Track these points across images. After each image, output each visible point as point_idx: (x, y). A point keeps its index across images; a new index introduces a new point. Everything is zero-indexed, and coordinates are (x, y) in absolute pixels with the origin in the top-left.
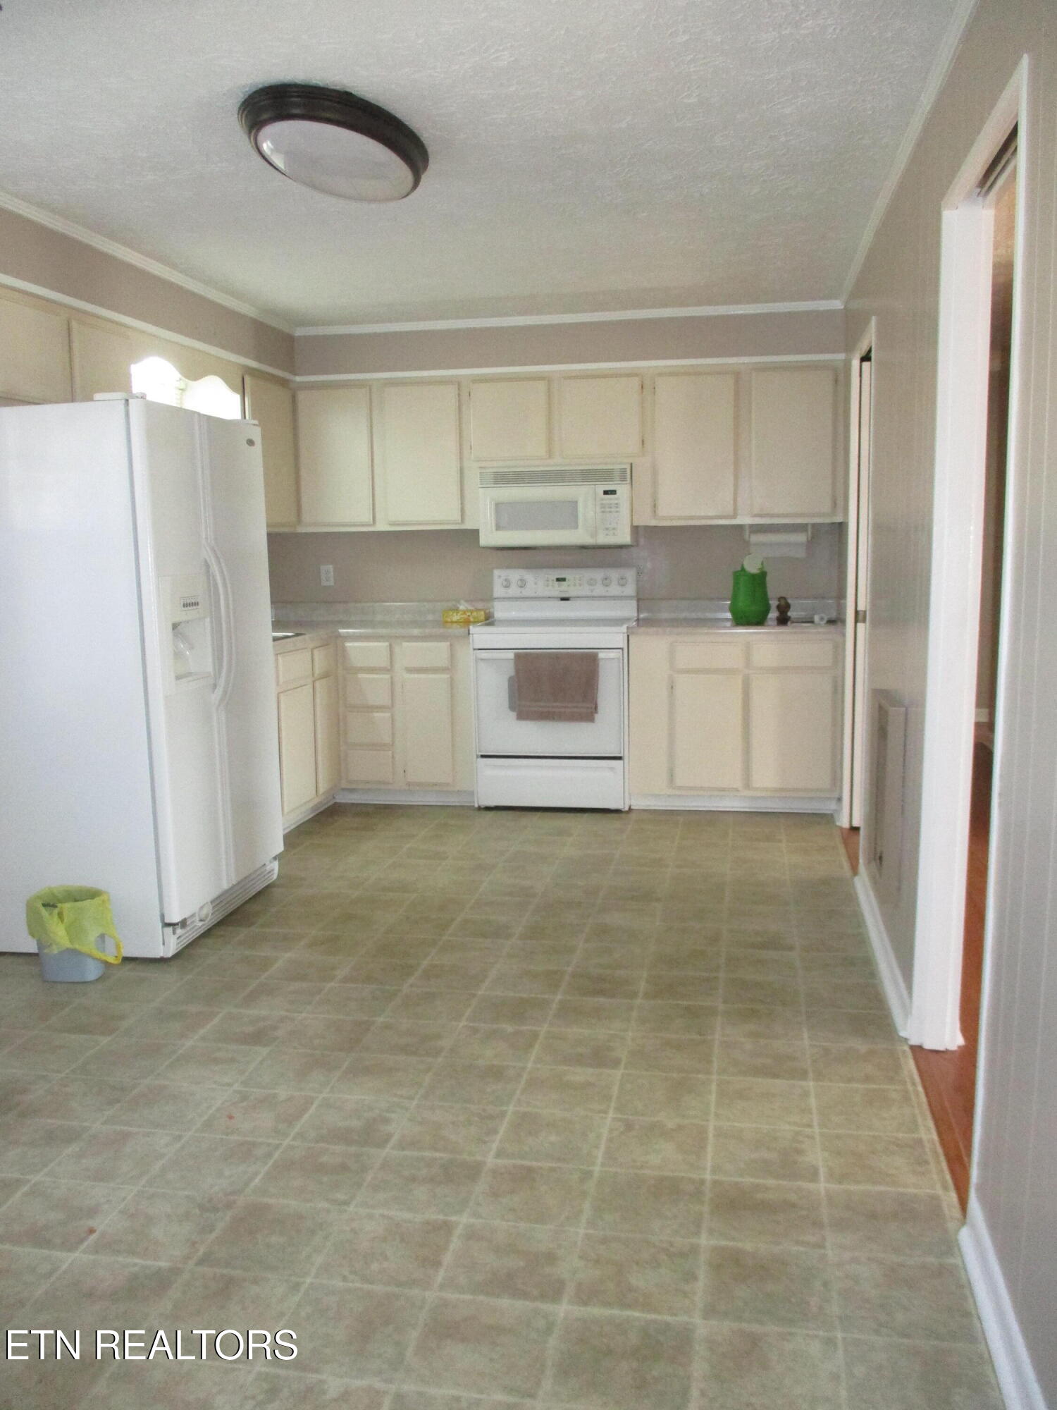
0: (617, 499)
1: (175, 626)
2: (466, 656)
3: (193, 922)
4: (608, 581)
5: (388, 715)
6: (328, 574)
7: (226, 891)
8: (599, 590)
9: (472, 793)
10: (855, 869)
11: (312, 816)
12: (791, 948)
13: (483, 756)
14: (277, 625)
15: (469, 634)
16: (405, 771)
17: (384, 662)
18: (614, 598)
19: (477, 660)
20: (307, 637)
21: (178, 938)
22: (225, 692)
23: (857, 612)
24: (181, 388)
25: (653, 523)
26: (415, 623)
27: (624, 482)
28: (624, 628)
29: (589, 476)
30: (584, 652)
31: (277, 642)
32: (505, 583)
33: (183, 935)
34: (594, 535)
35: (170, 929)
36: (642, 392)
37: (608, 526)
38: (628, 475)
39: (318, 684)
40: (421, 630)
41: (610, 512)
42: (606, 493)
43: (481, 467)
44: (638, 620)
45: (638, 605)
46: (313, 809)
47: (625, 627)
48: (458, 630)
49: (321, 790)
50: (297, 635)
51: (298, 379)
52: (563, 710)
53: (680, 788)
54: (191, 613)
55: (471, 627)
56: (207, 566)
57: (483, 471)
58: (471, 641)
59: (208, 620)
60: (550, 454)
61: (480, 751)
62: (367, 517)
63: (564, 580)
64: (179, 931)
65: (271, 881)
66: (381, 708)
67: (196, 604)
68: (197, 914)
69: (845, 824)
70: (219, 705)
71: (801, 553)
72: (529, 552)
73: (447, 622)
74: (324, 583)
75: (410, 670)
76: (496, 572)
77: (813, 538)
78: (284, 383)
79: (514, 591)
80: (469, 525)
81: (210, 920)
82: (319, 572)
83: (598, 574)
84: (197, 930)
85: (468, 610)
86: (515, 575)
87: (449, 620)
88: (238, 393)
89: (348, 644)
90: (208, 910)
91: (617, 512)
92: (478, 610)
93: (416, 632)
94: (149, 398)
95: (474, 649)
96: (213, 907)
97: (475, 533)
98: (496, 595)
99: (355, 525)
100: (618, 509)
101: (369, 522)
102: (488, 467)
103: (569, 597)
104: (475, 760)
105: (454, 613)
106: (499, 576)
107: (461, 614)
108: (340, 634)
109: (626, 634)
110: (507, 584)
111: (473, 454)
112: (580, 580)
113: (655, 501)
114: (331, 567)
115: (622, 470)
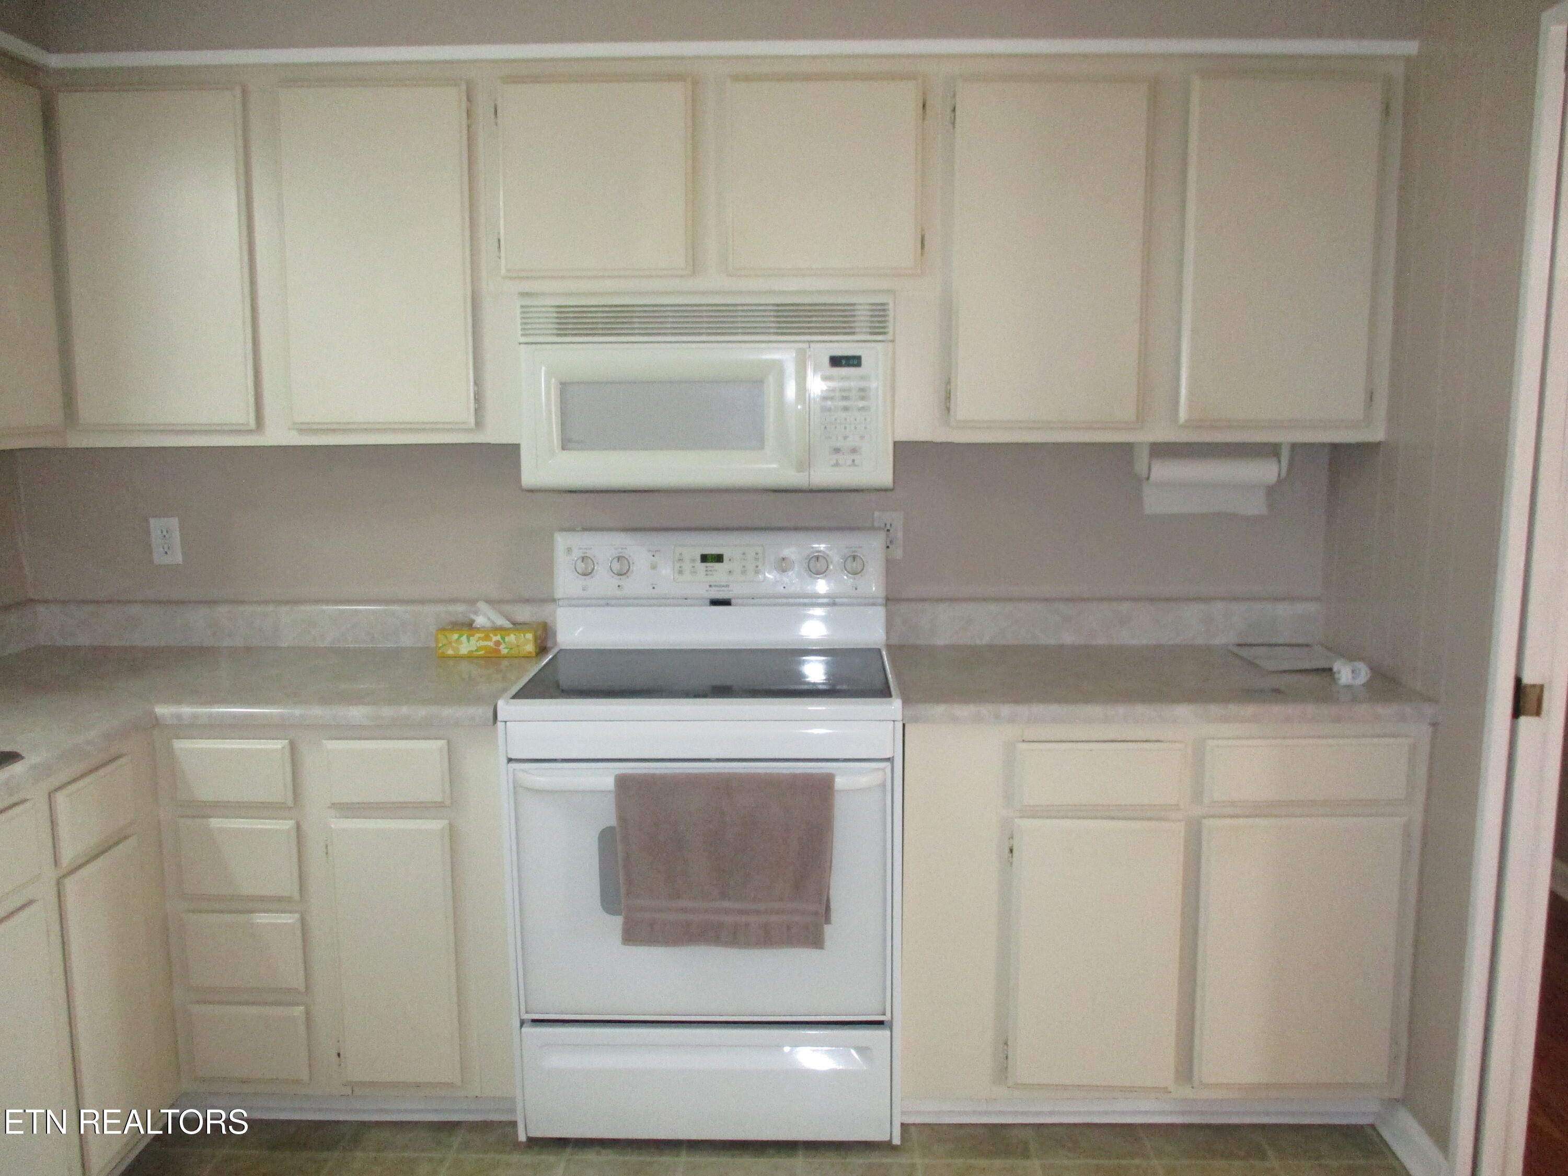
0: (863, 378)
2: (488, 777)
4: (819, 565)
5: (291, 917)
6: (167, 537)
9: (510, 1104)
13: (536, 1022)
15: (495, 719)
16: (339, 1055)
17: (278, 791)
19: (520, 787)
23: (1519, 689)
27: (878, 337)
28: (892, 708)
29: (794, 319)
32: (581, 566)
34: (804, 464)
36: (924, 119)
37: (840, 443)
38: (886, 320)
39: (74, 883)
41: (846, 408)
42: (836, 361)
43: (523, 295)
47: (895, 703)
51: (59, 61)
52: (741, 919)
53: (1023, 1086)
55: (502, 697)
57: (528, 302)
58: (501, 738)
60: (695, 265)
61: (527, 1012)
62: (242, 414)
63: (719, 558)
66: (277, 903)
71: (1256, 506)
74: (159, 558)
75: (347, 809)
76: (561, 541)
77: (1289, 471)
79: (603, 583)
80: (492, 435)
82: (148, 532)
83: (796, 547)
85: (496, 629)
86: (605, 546)
87: (450, 652)
89: (181, 745)
91: (863, 409)
92: (518, 626)
93: (357, 714)
95: (510, 760)
97: (511, 452)
98: (559, 594)
99: (215, 431)
100: (864, 403)
101: (248, 424)
102: (543, 294)
103: (730, 599)
104: (519, 1032)
105: (461, 636)
106: (569, 550)
107: (480, 639)
108: (156, 718)
109: (899, 726)
110: (586, 568)
111: (503, 261)
112: (757, 559)
113: (948, 382)
114: (174, 522)
115: (874, 307)
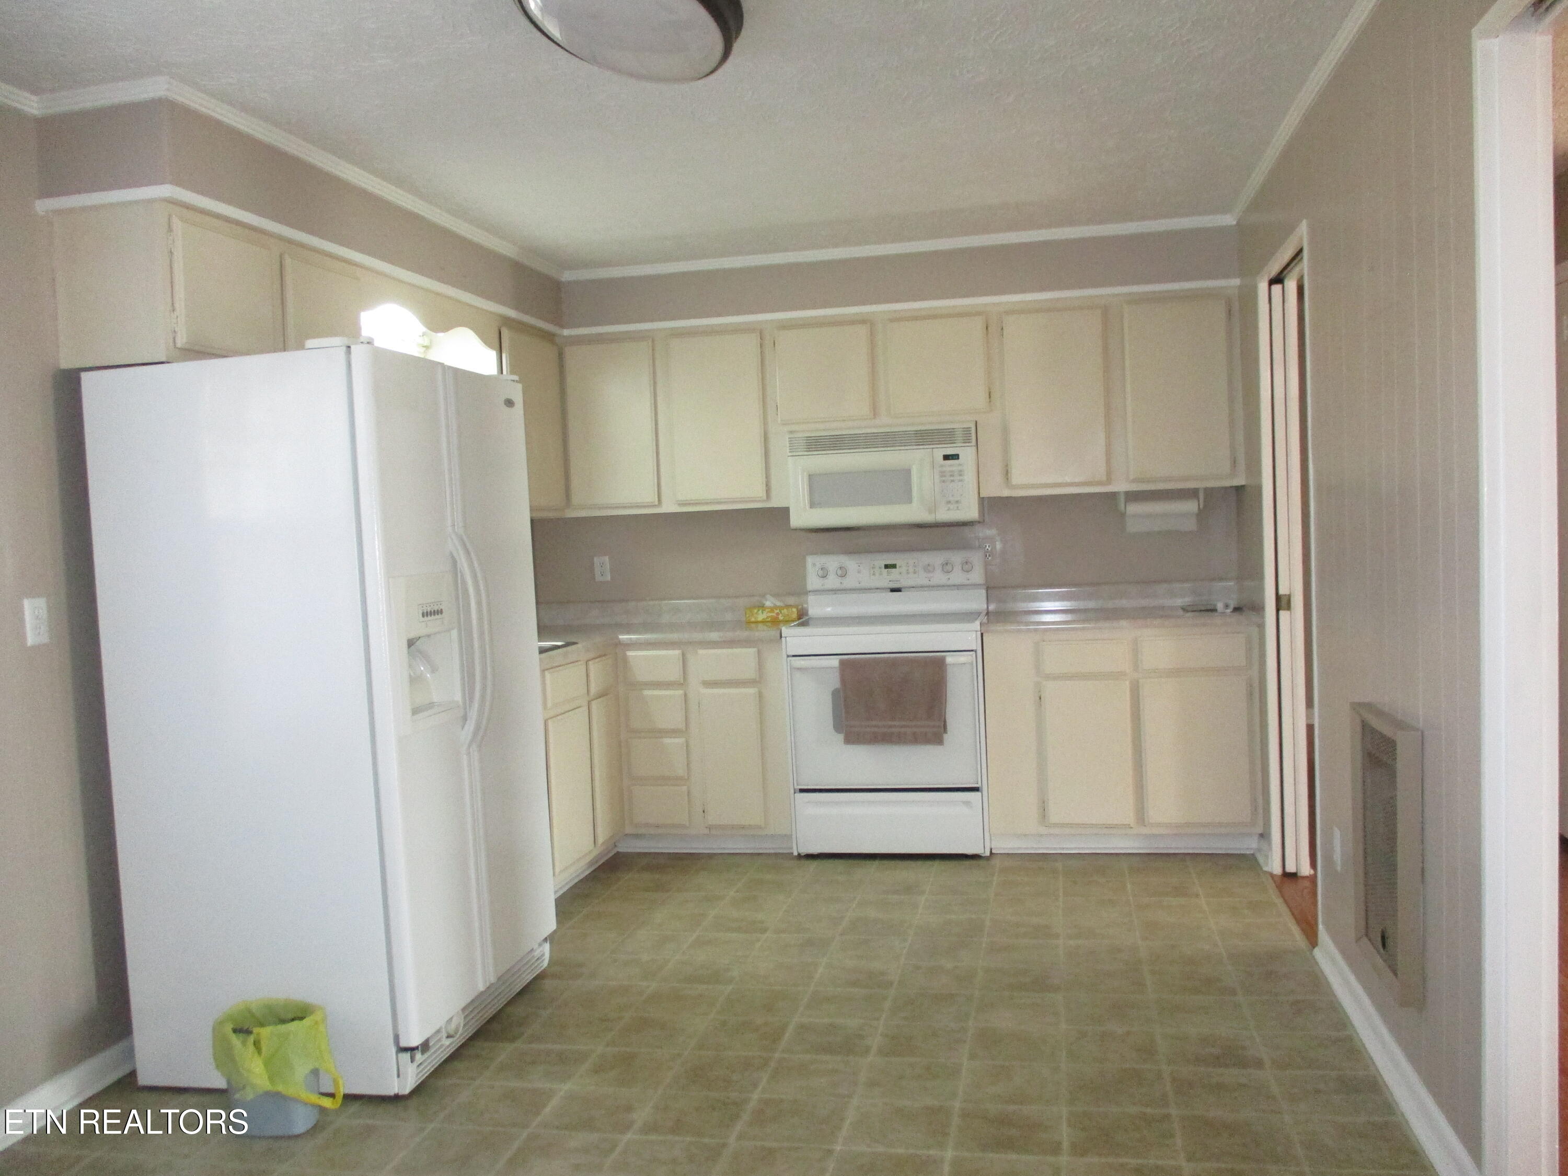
0: (960, 465)
1: (411, 643)
2: (777, 665)
3: (439, 1040)
4: (949, 568)
5: (681, 740)
6: (603, 567)
7: (482, 993)
8: (939, 577)
9: (789, 837)
10: (1312, 938)
11: (587, 873)
12: (1259, 1064)
13: (802, 791)
14: (544, 630)
15: (781, 637)
16: (704, 812)
17: (675, 675)
18: (958, 587)
19: (794, 669)
20: (579, 646)
21: (418, 1066)
22: (478, 728)
23: (1278, 598)
24: (425, 345)
25: (1006, 493)
26: (711, 625)
27: (967, 444)
28: (976, 625)
29: (924, 438)
30: (928, 657)
31: (544, 655)
32: (821, 573)
33: (425, 1061)
34: (933, 510)
35: (406, 1056)
36: (987, 335)
37: (951, 499)
38: (971, 435)
39: (594, 705)
40: (721, 634)
41: (953, 481)
42: (946, 457)
43: (791, 432)
44: (988, 613)
45: (987, 593)
46: (591, 863)
47: (978, 623)
48: (764, 632)
49: (600, 840)
50: (568, 644)
51: (566, 332)
52: (903, 730)
53: (1056, 825)
54: (433, 625)
55: (784, 629)
56: (454, 563)
57: (792, 436)
58: (784, 647)
59: (455, 633)
60: (875, 412)
61: (798, 785)
62: (651, 497)
63: (894, 566)
64: (419, 1056)
65: (542, 968)
66: (674, 732)
67: (440, 612)
68: (444, 1030)
69: (1278, 870)
70: (469, 746)
71: (1191, 525)
72: (854, 533)
73: (749, 622)
74: (598, 578)
75: (708, 684)
76: (810, 560)
77: (1205, 506)
78: (549, 337)
79: (832, 581)
80: (775, 503)
81: (462, 1034)
82: (593, 565)
83: (936, 559)
84: (445, 1050)
85: (776, 607)
86: (833, 562)
87: (753, 620)
88: (495, 350)
89: (630, 653)
90: (459, 1021)
91: (961, 481)
92: (788, 606)
93: (714, 636)
94: (377, 343)
95: (788, 656)
96: (465, 1018)
97: (784, 513)
98: (809, 587)
99: (638, 507)
100: (961, 478)
101: (654, 502)
102: (798, 432)
103: (901, 588)
104: (793, 796)
105: (758, 610)
106: (814, 565)
107: (768, 612)
108: (620, 641)
109: (979, 633)
110: (823, 574)
111: (779, 416)
112: (915, 566)
113: (1007, 466)
114: (607, 559)
115: (964, 430)
